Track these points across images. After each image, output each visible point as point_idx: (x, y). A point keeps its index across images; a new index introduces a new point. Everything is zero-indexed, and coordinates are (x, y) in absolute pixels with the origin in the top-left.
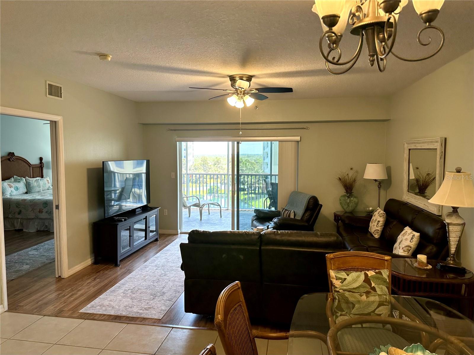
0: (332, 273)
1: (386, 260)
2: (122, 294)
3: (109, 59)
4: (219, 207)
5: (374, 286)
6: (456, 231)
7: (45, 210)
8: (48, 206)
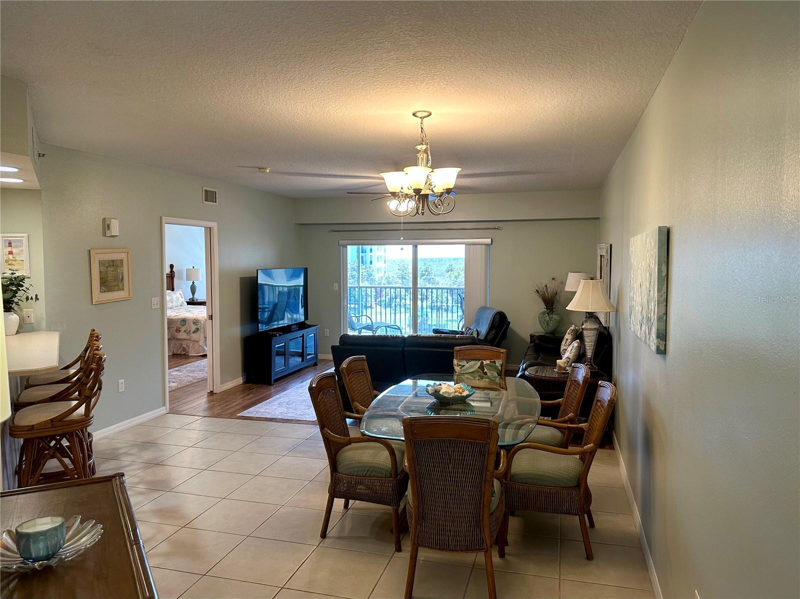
0: (455, 362)
1: (502, 353)
2: (277, 405)
3: (268, 171)
4: (399, 331)
5: (486, 372)
6: (590, 336)
7: (183, 329)
8: (187, 324)
